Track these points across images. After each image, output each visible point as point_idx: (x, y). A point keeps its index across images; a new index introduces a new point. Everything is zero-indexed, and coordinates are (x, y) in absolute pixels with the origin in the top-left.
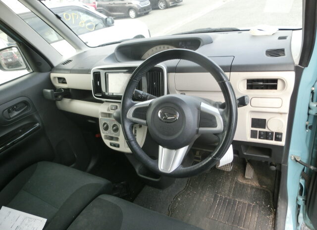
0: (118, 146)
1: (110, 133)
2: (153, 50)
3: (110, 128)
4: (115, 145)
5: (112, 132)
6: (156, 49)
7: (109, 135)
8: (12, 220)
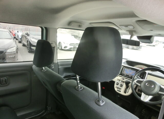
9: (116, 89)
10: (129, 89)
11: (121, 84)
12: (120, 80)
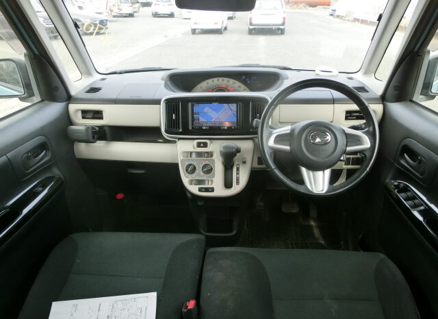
0: (212, 190)
1: (199, 175)
2: (208, 83)
3: (199, 170)
4: (207, 190)
5: (202, 174)
6: (213, 81)
7: (197, 178)
8: (89, 313)
9: (194, 189)
10: (238, 169)
11: (205, 166)
12: (191, 153)
